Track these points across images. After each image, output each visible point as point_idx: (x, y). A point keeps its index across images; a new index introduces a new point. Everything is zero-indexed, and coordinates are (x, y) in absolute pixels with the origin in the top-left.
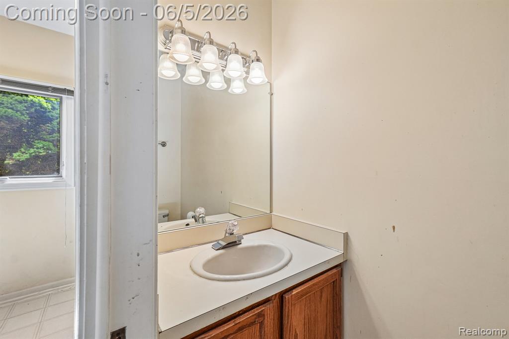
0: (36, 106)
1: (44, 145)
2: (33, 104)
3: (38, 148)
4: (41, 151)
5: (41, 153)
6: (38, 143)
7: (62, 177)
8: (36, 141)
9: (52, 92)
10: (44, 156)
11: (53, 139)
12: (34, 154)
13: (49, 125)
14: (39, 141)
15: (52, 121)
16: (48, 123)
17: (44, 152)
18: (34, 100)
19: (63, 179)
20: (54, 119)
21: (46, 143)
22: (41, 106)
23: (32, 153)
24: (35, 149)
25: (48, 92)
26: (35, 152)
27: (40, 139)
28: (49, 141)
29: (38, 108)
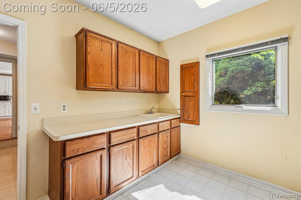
0: (256, 60)
1: (261, 85)
2: (254, 59)
3: (257, 87)
4: (259, 89)
5: (259, 90)
6: (258, 83)
7: (277, 107)
8: (256, 83)
9: (271, 45)
10: (261, 92)
11: (266, 80)
12: (255, 91)
13: (263, 71)
14: (258, 82)
15: (265, 68)
16: (262, 70)
17: (261, 89)
18: (254, 57)
19: (278, 108)
20: (266, 66)
21: (262, 83)
22: (258, 59)
23: (253, 91)
24: (256, 88)
25: (267, 45)
26: (255, 89)
27: (258, 81)
28: (263, 82)
29: (256, 61)
